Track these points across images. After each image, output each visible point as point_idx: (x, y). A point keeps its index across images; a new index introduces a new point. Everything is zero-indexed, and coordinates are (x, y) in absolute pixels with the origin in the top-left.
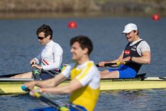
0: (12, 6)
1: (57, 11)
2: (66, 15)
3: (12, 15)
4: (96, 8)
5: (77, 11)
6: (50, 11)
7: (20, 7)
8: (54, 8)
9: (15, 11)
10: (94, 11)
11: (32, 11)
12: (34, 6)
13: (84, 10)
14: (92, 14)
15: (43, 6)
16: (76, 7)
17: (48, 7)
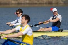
0: (28, 2)
1: (46, 4)
2: (50, 6)
3: (28, 5)
4: (62, 2)
5: (54, 4)
6: (43, 4)
7: (31, 2)
8: (44, 3)
9: (29, 4)
10: (61, 4)
11: (36, 4)
12: (36, 2)
13: (57, 3)
14: (60, 5)
15: (40, 2)
16: (54, 2)
17: (42, 2)
